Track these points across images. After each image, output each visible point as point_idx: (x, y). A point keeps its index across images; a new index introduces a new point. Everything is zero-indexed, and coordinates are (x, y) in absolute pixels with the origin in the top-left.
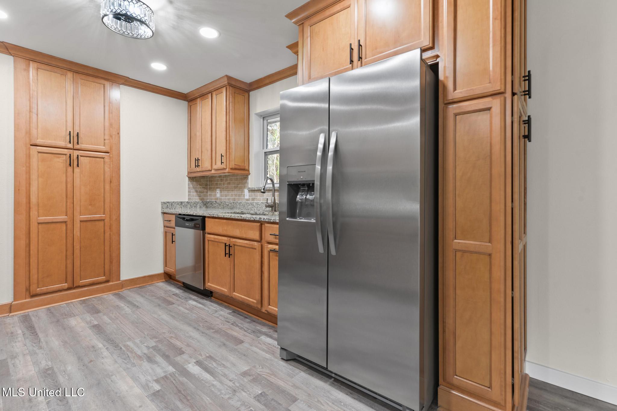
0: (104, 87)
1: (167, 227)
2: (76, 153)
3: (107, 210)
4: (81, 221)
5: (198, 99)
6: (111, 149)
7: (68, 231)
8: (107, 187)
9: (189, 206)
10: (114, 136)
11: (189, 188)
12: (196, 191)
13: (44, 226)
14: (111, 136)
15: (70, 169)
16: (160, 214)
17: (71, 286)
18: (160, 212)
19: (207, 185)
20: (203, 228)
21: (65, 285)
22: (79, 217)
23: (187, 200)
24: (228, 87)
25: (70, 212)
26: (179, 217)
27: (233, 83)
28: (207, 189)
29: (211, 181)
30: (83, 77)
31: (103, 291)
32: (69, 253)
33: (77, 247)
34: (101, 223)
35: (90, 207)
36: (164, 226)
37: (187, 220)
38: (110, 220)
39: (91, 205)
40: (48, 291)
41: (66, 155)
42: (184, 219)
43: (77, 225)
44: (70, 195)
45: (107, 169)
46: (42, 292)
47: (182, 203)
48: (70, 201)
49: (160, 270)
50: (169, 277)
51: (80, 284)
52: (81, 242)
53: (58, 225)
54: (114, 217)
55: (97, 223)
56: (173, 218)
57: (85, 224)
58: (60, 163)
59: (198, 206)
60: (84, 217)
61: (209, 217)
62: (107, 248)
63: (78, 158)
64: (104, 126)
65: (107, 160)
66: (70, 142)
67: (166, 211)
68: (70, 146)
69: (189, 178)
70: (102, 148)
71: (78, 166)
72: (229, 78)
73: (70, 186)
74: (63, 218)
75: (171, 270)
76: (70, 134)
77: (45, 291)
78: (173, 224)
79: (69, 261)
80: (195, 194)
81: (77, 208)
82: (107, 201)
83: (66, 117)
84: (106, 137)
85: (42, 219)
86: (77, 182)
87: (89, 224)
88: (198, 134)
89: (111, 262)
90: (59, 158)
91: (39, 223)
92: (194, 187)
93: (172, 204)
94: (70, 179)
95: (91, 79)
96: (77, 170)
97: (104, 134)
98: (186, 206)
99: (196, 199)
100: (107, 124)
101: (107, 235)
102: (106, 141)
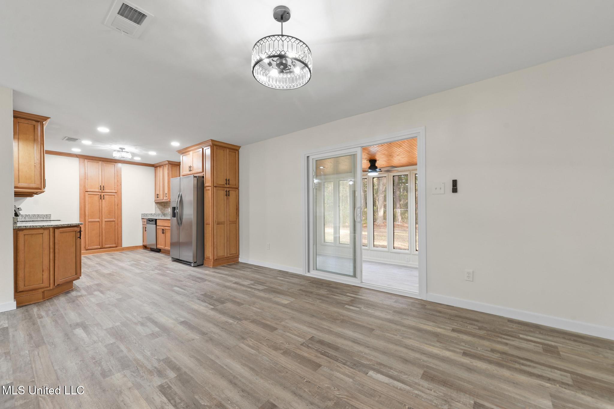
0: (114, 165)
1: (144, 225)
2: (103, 194)
3: (116, 217)
4: (105, 221)
5: (158, 168)
6: (118, 191)
7: (100, 225)
8: (116, 207)
9: (155, 215)
10: (119, 186)
11: (155, 207)
12: (159, 209)
13: (91, 223)
14: (118, 186)
15: (101, 200)
16: (141, 219)
17: (101, 247)
18: (141, 218)
19: (165, 206)
20: (156, 224)
21: (99, 247)
22: (104, 220)
23: (154, 213)
24: (169, 164)
25: (101, 218)
26: (148, 220)
27: (171, 163)
28: (165, 207)
29: (166, 204)
30: (106, 163)
31: (114, 251)
32: (101, 234)
33: (104, 232)
34: (114, 223)
35: (109, 216)
36: (143, 225)
37: (151, 221)
38: (117, 221)
39: (109, 215)
40: (93, 248)
41: (99, 195)
42: (149, 220)
43: (104, 223)
44: (101, 211)
45: (116, 200)
46: (90, 249)
47: (151, 214)
48: (101, 213)
49: (140, 243)
50: (145, 247)
51: (105, 247)
52: (105, 230)
53: (96, 223)
54: (119, 220)
55: (112, 222)
56: (145, 220)
57: (107, 222)
58: (97, 198)
59: (160, 216)
60: (106, 220)
61: (158, 219)
62: (116, 233)
63: (104, 196)
64: (115, 182)
65: (116, 196)
66: (101, 190)
67: (143, 218)
68: (101, 191)
69: (156, 203)
70: (114, 191)
71: (104, 199)
72: (168, 161)
73: (100, 207)
74: (98, 220)
75: (145, 244)
76: (100, 186)
77: (91, 248)
78: (146, 223)
79: (101, 238)
80: (158, 210)
81: (104, 216)
82: (116, 213)
83: (99, 179)
84: (115, 187)
85: (90, 220)
86: (103, 206)
87: (108, 222)
88: (158, 183)
89: (118, 239)
90: (96, 196)
91: (89, 222)
92: (158, 207)
93: (146, 214)
94: (100, 205)
95: (109, 163)
96: (103, 201)
97: (115, 185)
98: (153, 216)
99: (159, 212)
100: (116, 181)
101: (116, 227)
102: (115, 188)
